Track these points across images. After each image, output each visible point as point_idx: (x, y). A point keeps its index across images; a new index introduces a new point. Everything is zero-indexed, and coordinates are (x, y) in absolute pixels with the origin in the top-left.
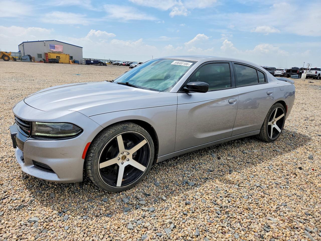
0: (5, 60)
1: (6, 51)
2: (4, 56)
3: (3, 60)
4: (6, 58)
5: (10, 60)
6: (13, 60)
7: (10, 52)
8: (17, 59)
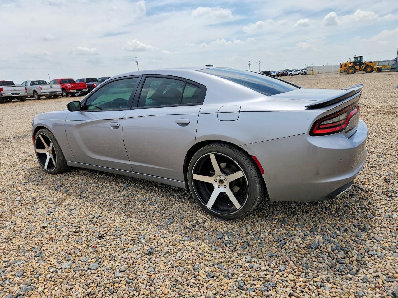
0: (367, 72)
1: (370, 61)
2: (367, 66)
3: (364, 72)
4: (369, 70)
5: (373, 72)
6: (376, 71)
7: (376, 61)
8: (383, 70)
